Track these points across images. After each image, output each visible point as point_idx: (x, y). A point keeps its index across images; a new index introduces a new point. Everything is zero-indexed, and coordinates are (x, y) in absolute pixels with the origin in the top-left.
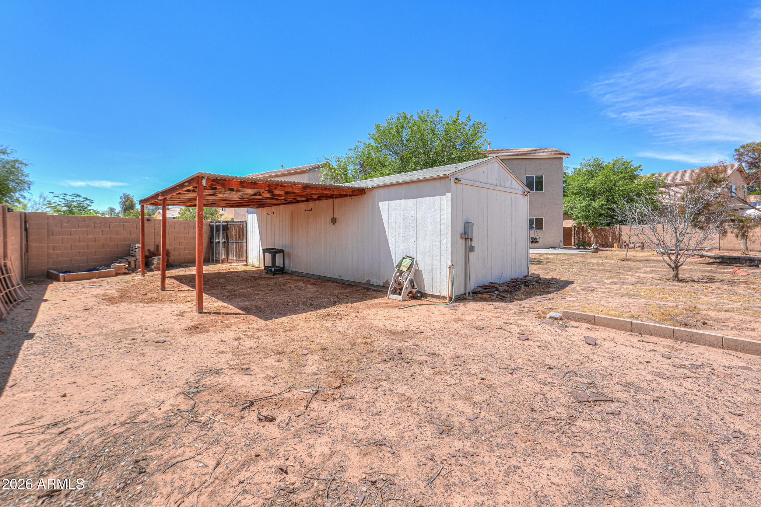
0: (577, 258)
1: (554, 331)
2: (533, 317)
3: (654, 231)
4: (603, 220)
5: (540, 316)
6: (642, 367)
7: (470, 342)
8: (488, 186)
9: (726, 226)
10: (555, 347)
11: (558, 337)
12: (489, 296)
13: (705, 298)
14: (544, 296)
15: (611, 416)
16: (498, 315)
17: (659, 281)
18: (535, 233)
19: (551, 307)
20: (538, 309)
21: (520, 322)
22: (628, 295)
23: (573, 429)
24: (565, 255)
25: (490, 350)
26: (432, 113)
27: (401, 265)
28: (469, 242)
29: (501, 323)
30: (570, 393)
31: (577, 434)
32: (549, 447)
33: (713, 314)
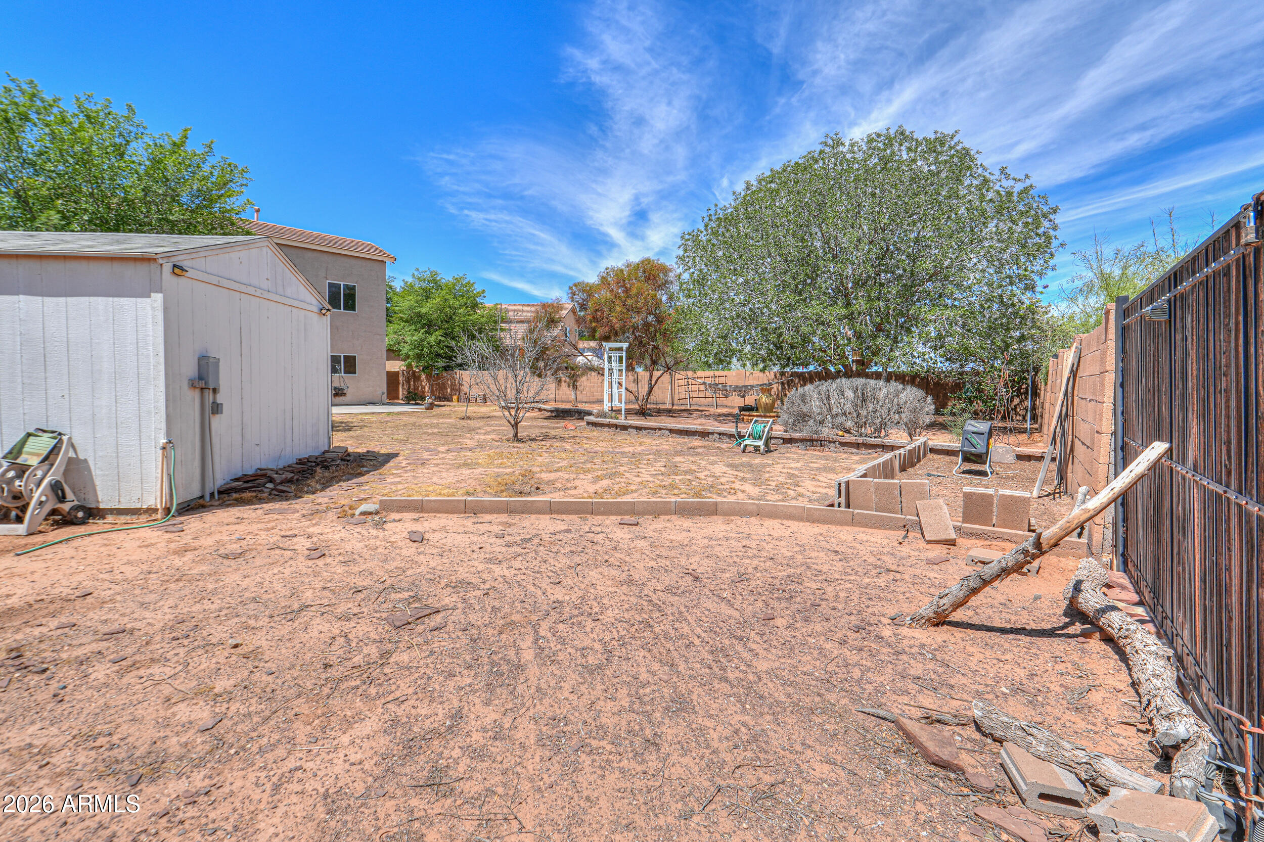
0: (405, 419)
1: (366, 534)
2: (335, 518)
3: (495, 378)
4: (441, 363)
5: (345, 514)
6: (475, 556)
7: (211, 587)
8: (251, 290)
9: (561, 374)
10: (367, 557)
11: (372, 542)
12: (254, 494)
13: (540, 459)
14: (353, 481)
15: (436, 633)
16: (269, 526)
17: (499, 443)
18: (342, 379)
19: (363, 496)
20: (343, 503)
21: (311, 530)
22: (466, 465)
23: (387, 670)
24: (389, 414)
25: (253, 590)
26: (120, 111)
27: (20, 453)
28: (209, 397)
29: (276, 538)
30: (385, 619)
31: (390, 676)
32: (349, 714)
33: (545, 476)
